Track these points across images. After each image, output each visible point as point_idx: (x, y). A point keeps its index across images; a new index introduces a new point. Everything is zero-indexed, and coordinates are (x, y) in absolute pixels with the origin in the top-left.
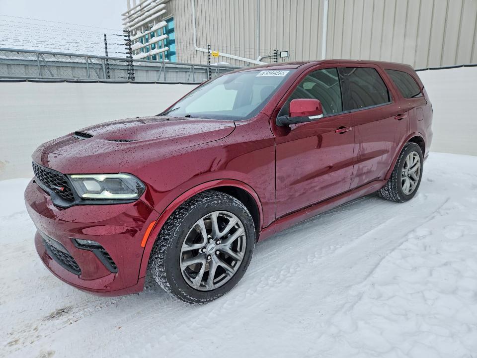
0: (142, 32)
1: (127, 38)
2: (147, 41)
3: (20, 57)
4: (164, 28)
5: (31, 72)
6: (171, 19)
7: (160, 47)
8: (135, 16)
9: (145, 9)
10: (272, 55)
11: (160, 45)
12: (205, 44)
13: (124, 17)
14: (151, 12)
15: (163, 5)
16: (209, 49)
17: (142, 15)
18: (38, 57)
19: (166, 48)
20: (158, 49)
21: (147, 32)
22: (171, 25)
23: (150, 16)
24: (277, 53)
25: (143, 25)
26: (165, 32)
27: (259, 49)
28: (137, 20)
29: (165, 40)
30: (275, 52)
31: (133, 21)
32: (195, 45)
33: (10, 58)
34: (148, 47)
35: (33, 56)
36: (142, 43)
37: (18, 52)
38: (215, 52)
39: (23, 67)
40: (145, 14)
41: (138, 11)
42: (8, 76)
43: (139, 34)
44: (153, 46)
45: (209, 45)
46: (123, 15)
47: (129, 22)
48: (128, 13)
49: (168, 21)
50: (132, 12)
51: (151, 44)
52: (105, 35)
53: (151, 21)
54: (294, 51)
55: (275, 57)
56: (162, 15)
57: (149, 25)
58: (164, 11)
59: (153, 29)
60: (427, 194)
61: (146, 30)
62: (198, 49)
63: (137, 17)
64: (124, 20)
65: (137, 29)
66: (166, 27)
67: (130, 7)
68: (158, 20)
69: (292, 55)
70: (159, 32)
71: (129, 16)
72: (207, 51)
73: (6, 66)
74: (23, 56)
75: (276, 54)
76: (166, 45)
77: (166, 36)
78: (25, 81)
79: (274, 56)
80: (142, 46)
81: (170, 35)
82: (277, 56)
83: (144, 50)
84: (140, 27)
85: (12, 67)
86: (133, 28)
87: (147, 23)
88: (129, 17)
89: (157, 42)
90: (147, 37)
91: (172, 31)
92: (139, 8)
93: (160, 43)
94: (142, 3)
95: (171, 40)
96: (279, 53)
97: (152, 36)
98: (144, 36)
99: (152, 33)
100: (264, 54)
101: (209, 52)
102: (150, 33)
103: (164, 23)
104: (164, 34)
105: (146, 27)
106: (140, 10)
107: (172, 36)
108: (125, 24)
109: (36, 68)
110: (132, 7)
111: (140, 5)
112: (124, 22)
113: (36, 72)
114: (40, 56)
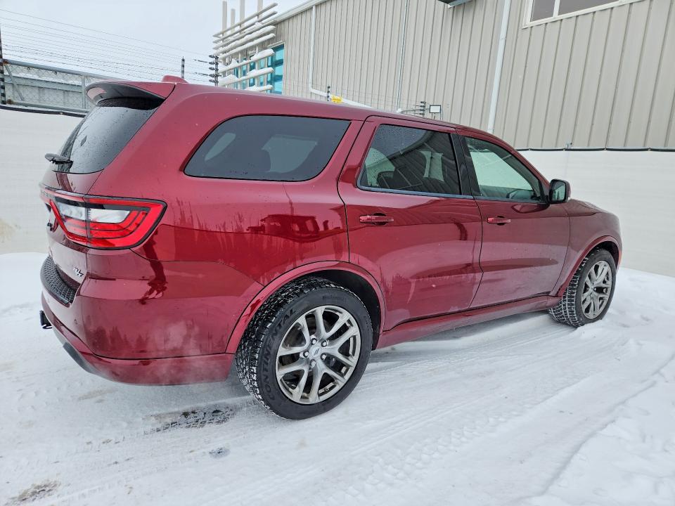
0: (238, 62)
1: (214, 66)
2: (244, 74)
3: (59, 79)
4: (270, 58)
5: (71, 101)
6: (281, 47)
7: (262, 84)
8: (231, 39)
9: (247, 31)
10: (417, 108)
11: (262, 80)
12: (324, 84)
13: (216, 39)
14: (254, 35)
15: (271, 27)
16: (328, 92)
17: (241, 38)
18: (83, 81)
19: (270, 86)
20: (258, 86)
21: (245, 62)
22: (279, 55)
23: (252, 40)
24: (424, 107)
25: (241, 52)
26: (269, 64)
27: (400, 98)
28: (233, 44)
29: (269, 75)
30: (423, 104)
31: (228, 44)
32: (310, 85)
33: (44, 78)
34: (244, 82)
35: (76, 79)
36: (237, 76)
37: (56, 71)
38: (336, 97)
39: (61, 94)
40: (245, 38)
41: (236, 33)
42: (38, 104)
43: (234, 64)
44: (252, 81)
45: (329, 87)
46: (216, 36)
47: (223, 46)
48: (223, 33)
49: (276, 49)
50: (229, 33)
51: (249, 79)
52: (183, 60)
53: (253, 48)
54: (450, 106)
55: (422, 112)
56: (270, 41)
57: (250, 52)
58: (271, 35)
59: (254, 58)
60: (641, 342)
61: (245, 59)
62: (314, 91)
63: (234, 41)
64: (216, 42)
65: (232, 56)
66: (272, 56)
67: (226, 26)
68: (263, 46)
69: (446, 111)
70: (263, 63)
71: (222, 38)
72: (325, 94)
73: (37, 91)
74: (63, 78)
75: (422, 108)
76: (270, 82)
77: (271, 69)
78: (58, 113)
79: (421, 110)
80: (236, 79)
81: (277, 68)
82: (424, 110)
83: (239, 85)
84: (237, 54)
85: (46, 91)
86: (227, 54)
87: (247, 50)
88: (223, 40)
89: (258, 77)
90: (245, 68)
91: (280, 63)
92: (238, 28)
93: (262, 79)
94: (243, 22)
95: (278, 76)
96: (427, 107)
97: (252, 68)
98: (241, 67)
99: (252, 64)
100: (405, 106)
101: (328, 97)
102: (250, 63)
103: (269, 52)
104: (268, 67)
105: (246, 54)
106: (240, 31)
107: (279, 71)
108: (216, 48)
109: (78, 96)
110: (229, 26)
111: (240, 25)
112: (215, 45)
113: (78, 102)
114: (86, 79)
